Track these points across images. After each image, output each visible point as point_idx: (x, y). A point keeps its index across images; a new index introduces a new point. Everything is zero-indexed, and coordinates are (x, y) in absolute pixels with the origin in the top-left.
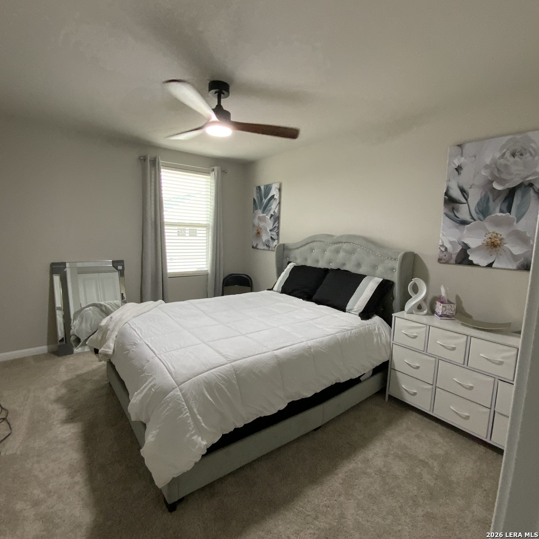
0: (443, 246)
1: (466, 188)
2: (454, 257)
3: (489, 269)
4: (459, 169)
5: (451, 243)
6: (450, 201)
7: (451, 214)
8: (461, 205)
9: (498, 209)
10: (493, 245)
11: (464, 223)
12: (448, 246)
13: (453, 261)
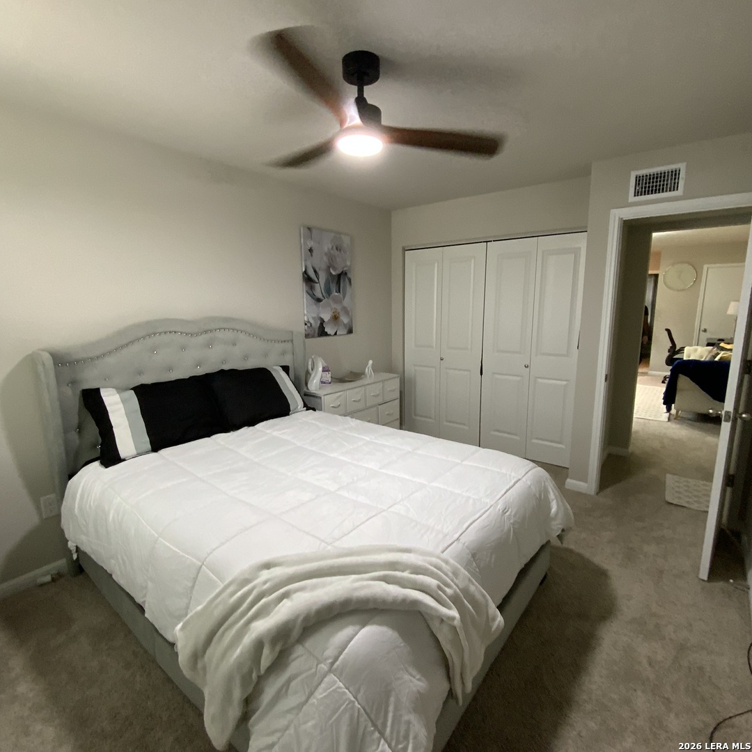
0: (309, 322)
1: (317, 270)
2: (317, 332)
3: (335, 337)
4: (311, 250)
5: (314, 318)
6: (308, 280)
7: (310, 292)
8: (316, 284)
9: (335, 291)
10: (335, 318)
11: (319, 300)
12: (312, 321)
13: (316, 334)
